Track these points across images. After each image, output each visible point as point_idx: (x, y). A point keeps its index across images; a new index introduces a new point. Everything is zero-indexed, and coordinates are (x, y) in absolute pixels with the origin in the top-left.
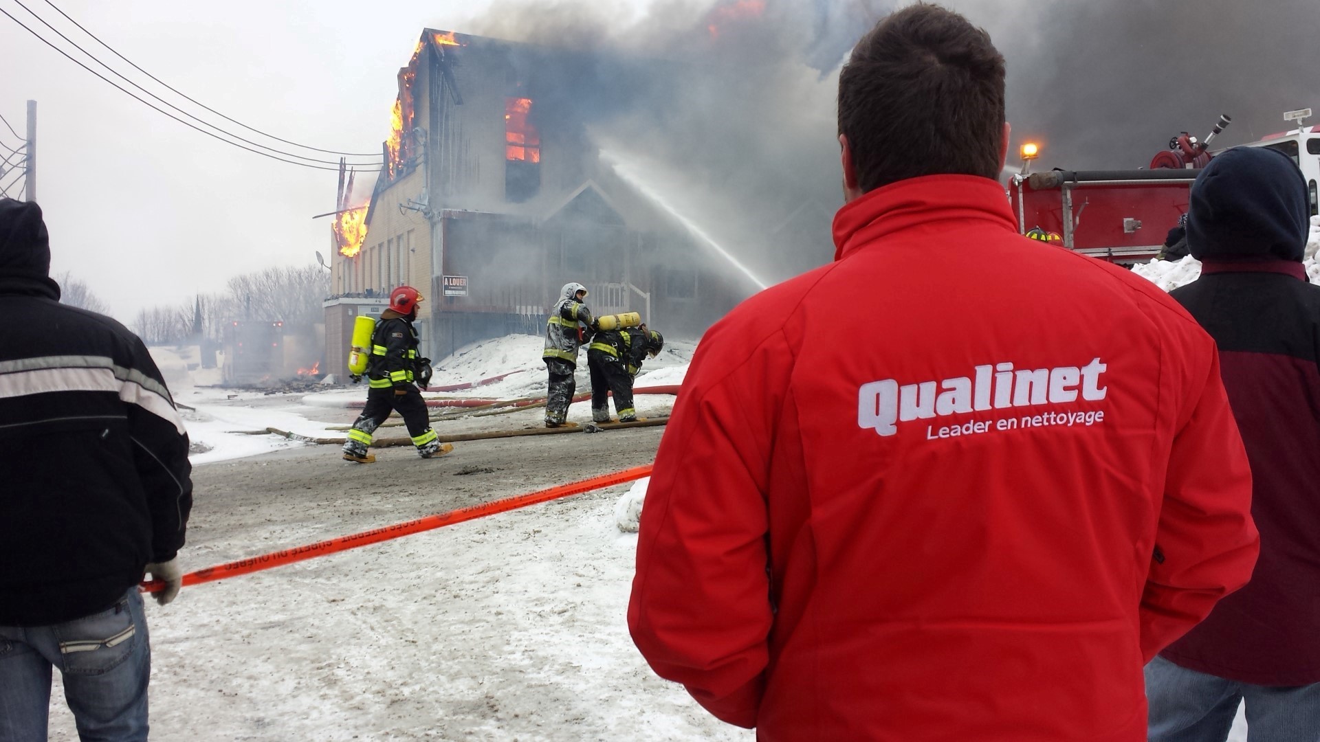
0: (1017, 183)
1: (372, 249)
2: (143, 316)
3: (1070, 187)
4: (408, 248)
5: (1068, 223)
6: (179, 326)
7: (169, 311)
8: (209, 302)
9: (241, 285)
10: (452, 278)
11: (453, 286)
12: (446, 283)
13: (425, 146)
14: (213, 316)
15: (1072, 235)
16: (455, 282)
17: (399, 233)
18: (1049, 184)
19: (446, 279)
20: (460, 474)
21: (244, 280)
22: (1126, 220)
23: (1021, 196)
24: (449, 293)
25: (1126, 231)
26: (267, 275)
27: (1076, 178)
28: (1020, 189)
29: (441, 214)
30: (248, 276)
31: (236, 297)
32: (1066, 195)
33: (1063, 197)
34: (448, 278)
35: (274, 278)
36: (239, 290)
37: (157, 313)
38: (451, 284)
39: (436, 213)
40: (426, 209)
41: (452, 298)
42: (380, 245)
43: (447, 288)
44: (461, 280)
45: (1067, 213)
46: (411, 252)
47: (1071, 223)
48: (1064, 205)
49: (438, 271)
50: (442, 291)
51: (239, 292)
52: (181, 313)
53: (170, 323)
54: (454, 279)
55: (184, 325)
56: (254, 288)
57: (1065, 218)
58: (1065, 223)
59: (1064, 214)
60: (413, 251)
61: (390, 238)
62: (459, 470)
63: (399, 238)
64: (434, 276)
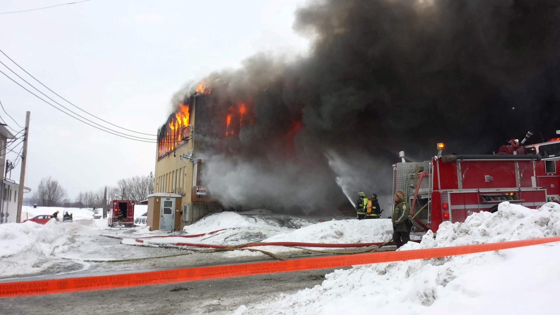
0: (436, 160)
1: (170, 173)
2: (81, 195)
3: (460, 162)
4: (184, 174)
5: (459, 177)
6: (96, 199)
7: (92, 193)
8: (109, 189)
9: (123, 183)
10: (200, 187)
11: (200, 190)
12: (198, 189)
13: (192, 132)
14: (110, 195)
15: (462, 182)
16: (201, 189)
17: (180, 167)
18: (450, 160)
19: (198, 187)
20: (172, 291)
21: (124, 181)
22: (486, 176)
23: (438, 165)
24: (198, 193)
25: (486, 181)
26: (134, 179)
27: (462, 158)
28: (438, 162)
29: (197, 160)
30: (126, 180)
31: (120, 188)
32: (458, 165)
33: (457, 166)
34: (199, 187)
35: (136, 180)
36: (122, 185)
37: (86, 194)
38: (199, 190)
39: (195, 160)
40: (191, 158)
41: (200, 196)
42: (173, 172)
43: (198, 191)
44: (204, 188)
45: (459, 173)
46: (185, 175)
47: (461, 177)
48: (457, 169)
49: (195, 184)
50: (196, 192)
51: (122, 186)
52: (98, 194)
53: (91, 198)
54: (201, 188)
55: (98, 198)
56: (127, 184)
57: (458, 175)
58: (458, 177)
59: (458, 173)
60: (186, 175)
61: (177, 169)
62: (173, 288)
63: (181, 169)
64: (193, 186)
